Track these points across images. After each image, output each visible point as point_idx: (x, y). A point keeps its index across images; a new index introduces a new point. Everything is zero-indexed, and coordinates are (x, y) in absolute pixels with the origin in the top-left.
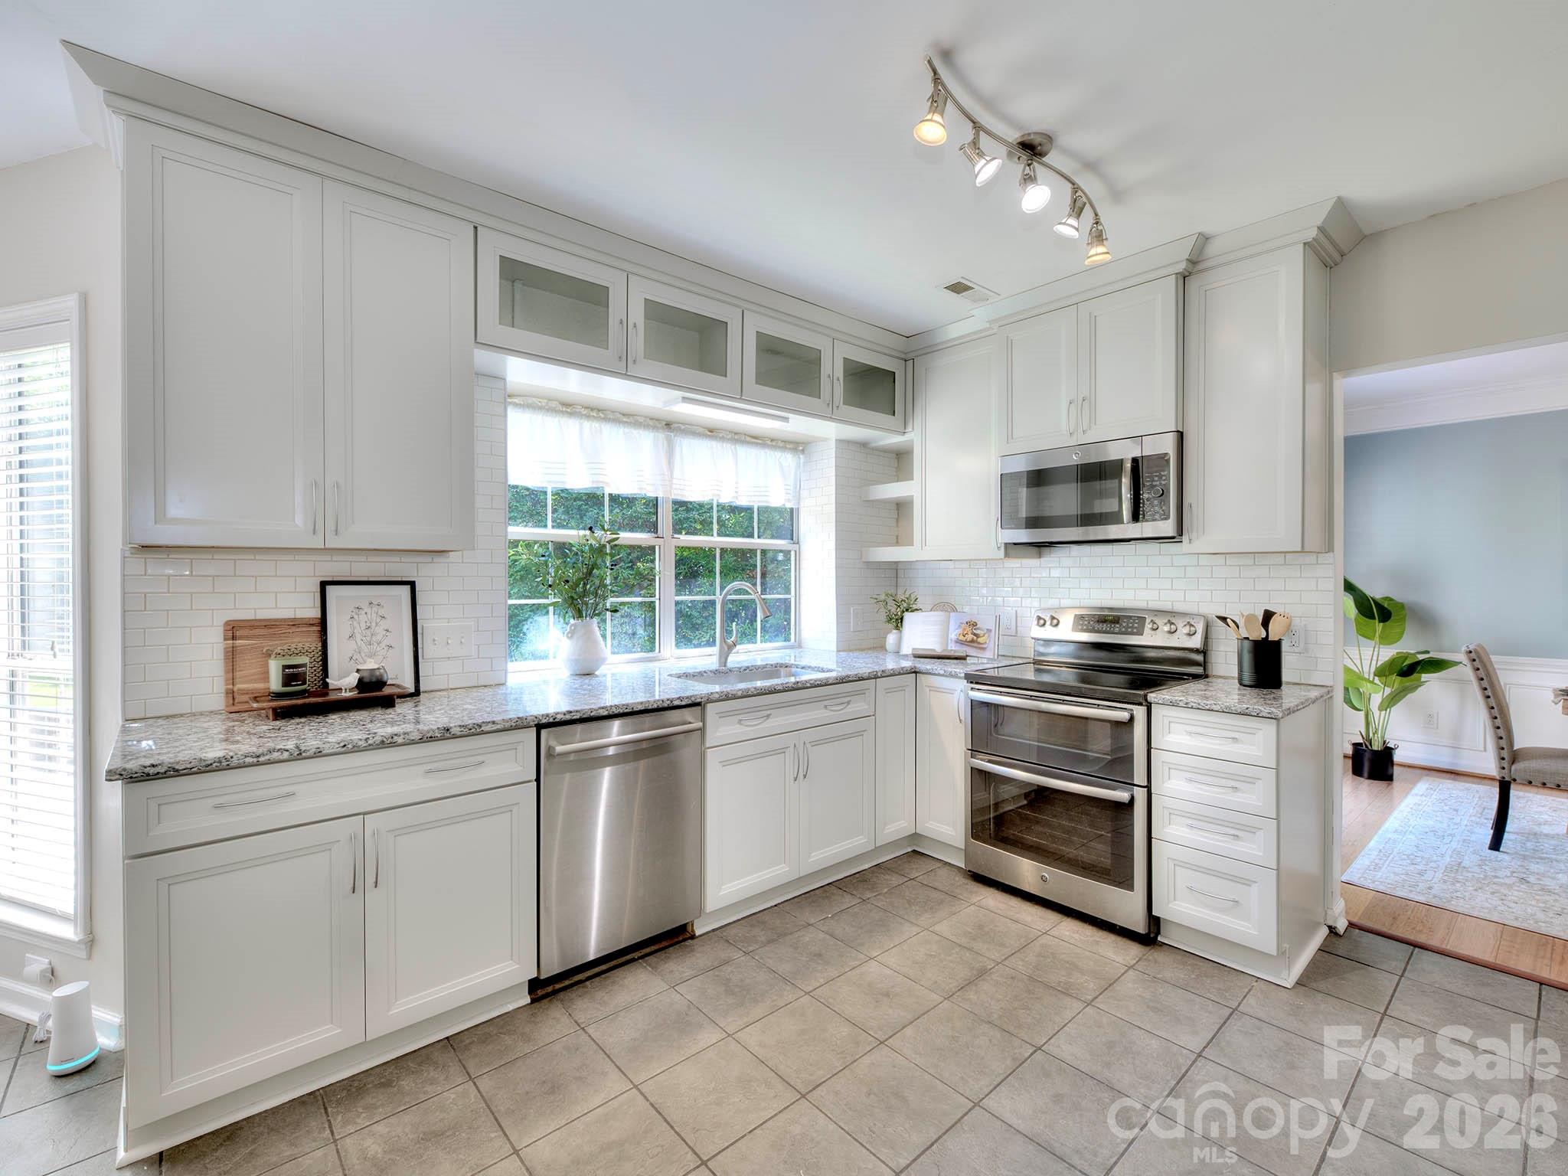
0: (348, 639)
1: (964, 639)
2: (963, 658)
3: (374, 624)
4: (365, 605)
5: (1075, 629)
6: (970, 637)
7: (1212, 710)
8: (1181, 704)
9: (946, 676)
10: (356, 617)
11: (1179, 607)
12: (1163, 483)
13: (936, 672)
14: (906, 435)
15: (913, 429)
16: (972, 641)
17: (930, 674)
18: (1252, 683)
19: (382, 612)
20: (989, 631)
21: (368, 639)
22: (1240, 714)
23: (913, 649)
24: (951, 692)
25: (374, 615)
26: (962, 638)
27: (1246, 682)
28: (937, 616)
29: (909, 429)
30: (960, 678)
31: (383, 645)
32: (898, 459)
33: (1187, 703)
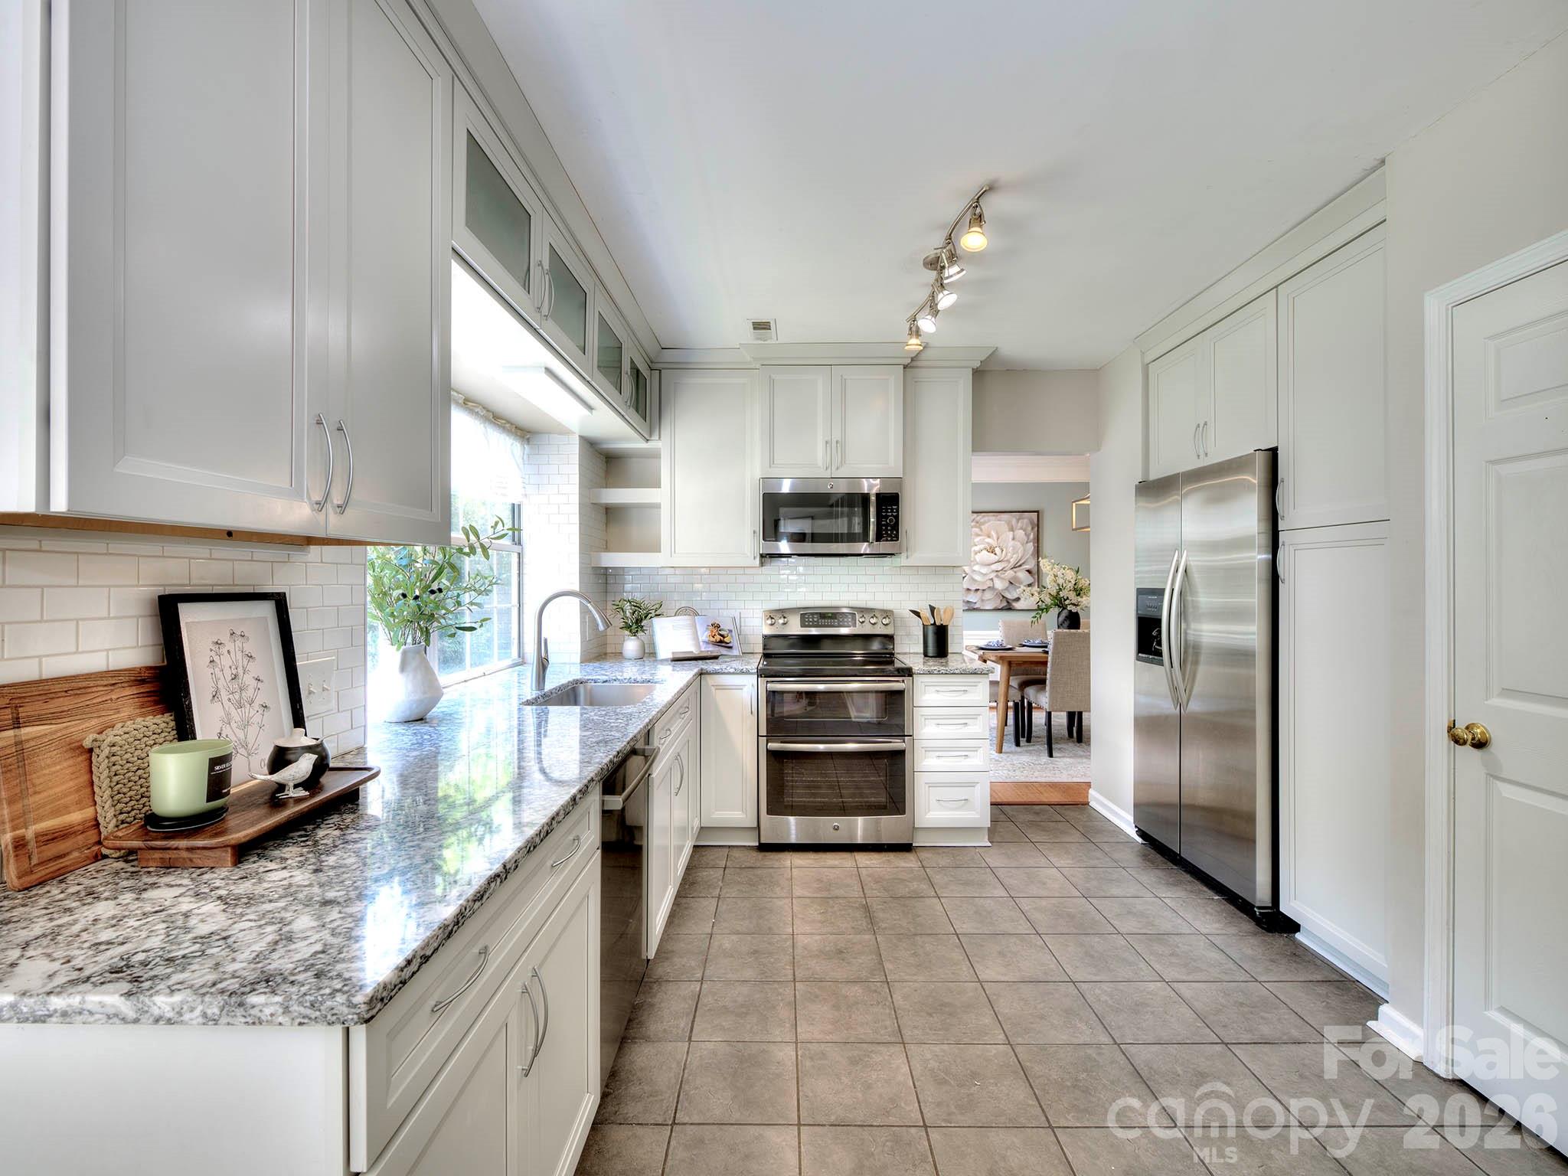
0: (212, 700)
1: (714, 640)
2: (716, 658)
3: (240, 671)
4: (225, 638)
5: (803, 625)
6: (718, 638)
7: (955, 674)
8: (935, 672)
9: (738, 674)
10: (216, 658)
11: (871, 605)
12: (895, 514)
13: (726, 671)
14: (650, 443)
15: (660, 438)
16: (721, 642)
17: (718, 673)
18: (935, 655)
19: (249, 648)
20: (731, 631)
21: (237, 696)
22: (971, 674)
23: (673, 653)
24: (740, 688)
25: (239, 654)
26: (712, 639)
27: (930, 655)
28: (683, 620)
29: (656, 437)
30: (752, 674)
31: (256, 706)
32: (607, 462)
33: (939, 671)
